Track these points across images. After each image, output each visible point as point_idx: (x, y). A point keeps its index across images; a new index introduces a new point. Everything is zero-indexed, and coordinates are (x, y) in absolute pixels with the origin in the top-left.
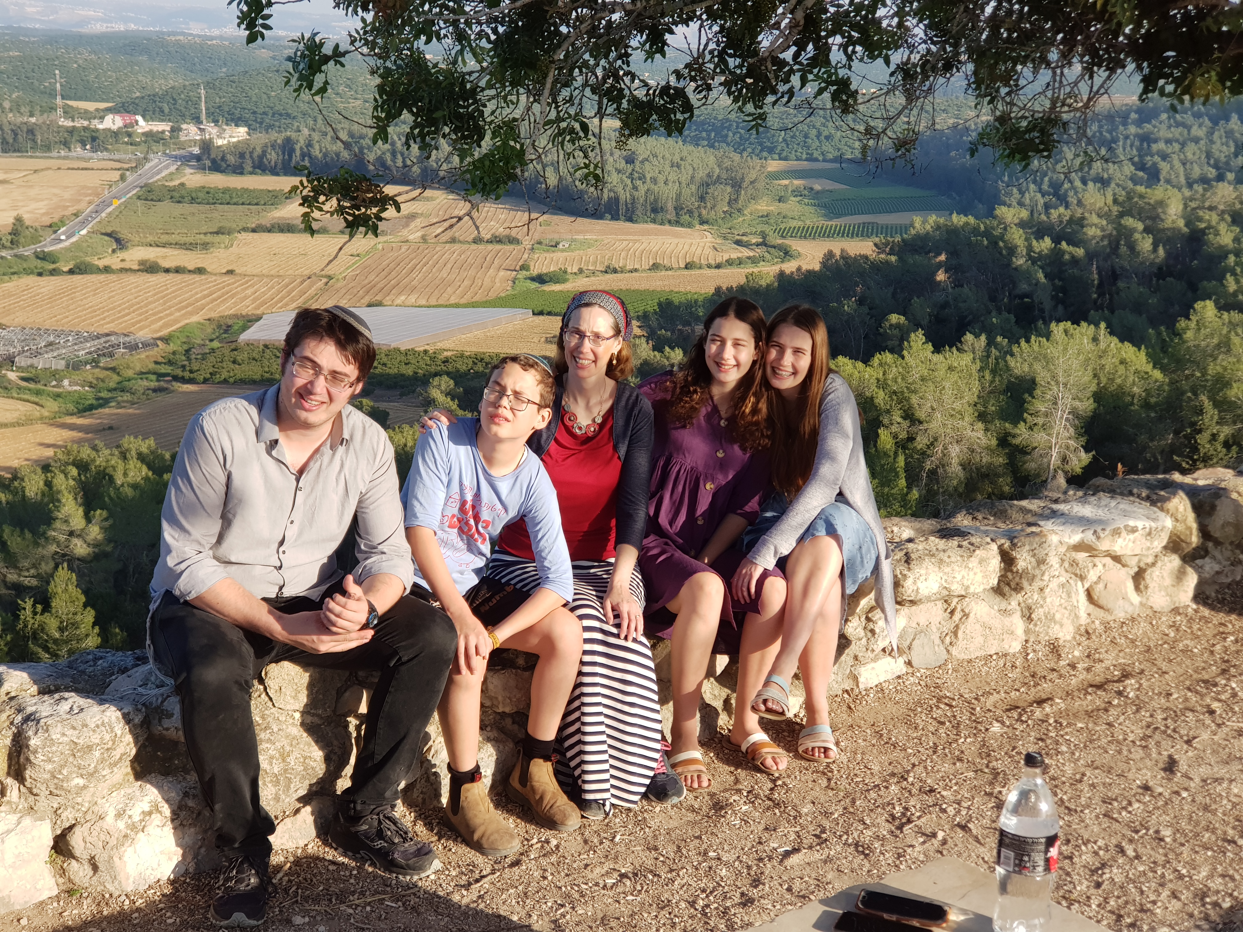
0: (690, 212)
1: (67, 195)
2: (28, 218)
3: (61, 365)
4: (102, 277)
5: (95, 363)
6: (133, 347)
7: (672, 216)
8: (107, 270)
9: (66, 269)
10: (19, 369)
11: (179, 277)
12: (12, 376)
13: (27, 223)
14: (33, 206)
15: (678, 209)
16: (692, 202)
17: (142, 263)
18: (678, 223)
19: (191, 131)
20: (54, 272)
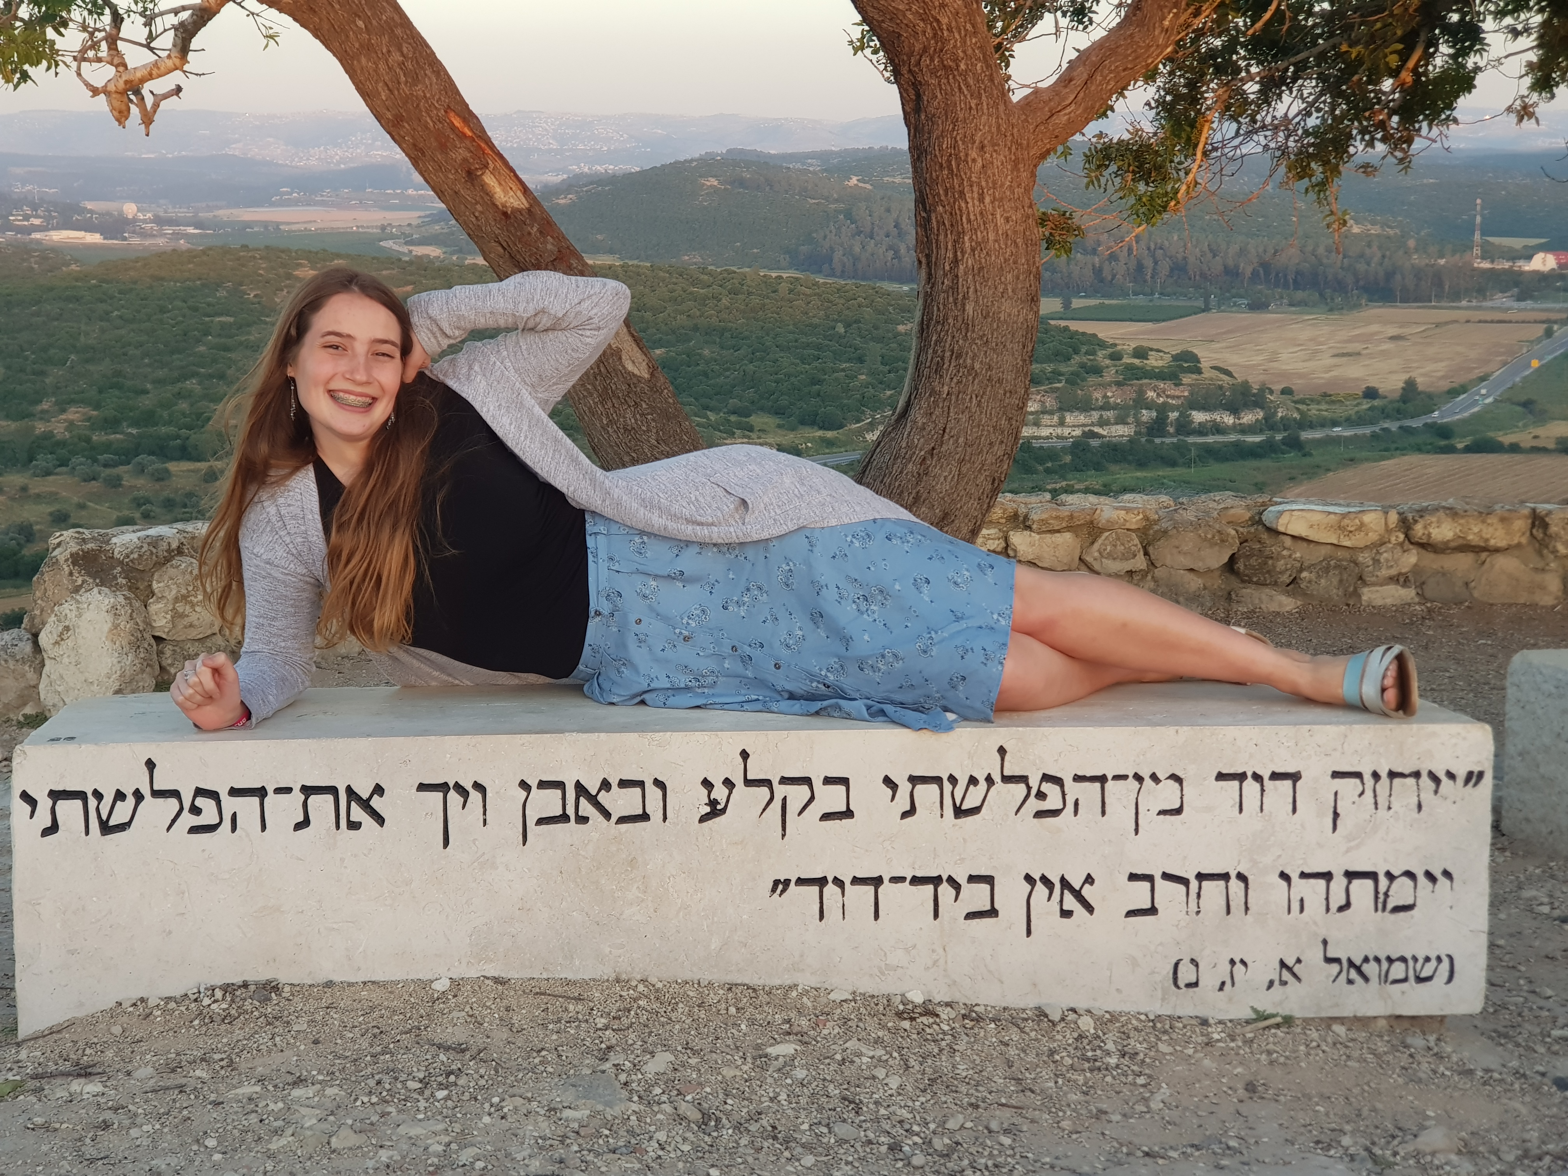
1: (1474, 354)
2: (1422, 382)
4: (1506, 457)
8: (1514, 448)
9: (1460, 446)
13: (1421, 388)
14: (1430, 367)
17: (1561, 441)
20: (1446, 450)
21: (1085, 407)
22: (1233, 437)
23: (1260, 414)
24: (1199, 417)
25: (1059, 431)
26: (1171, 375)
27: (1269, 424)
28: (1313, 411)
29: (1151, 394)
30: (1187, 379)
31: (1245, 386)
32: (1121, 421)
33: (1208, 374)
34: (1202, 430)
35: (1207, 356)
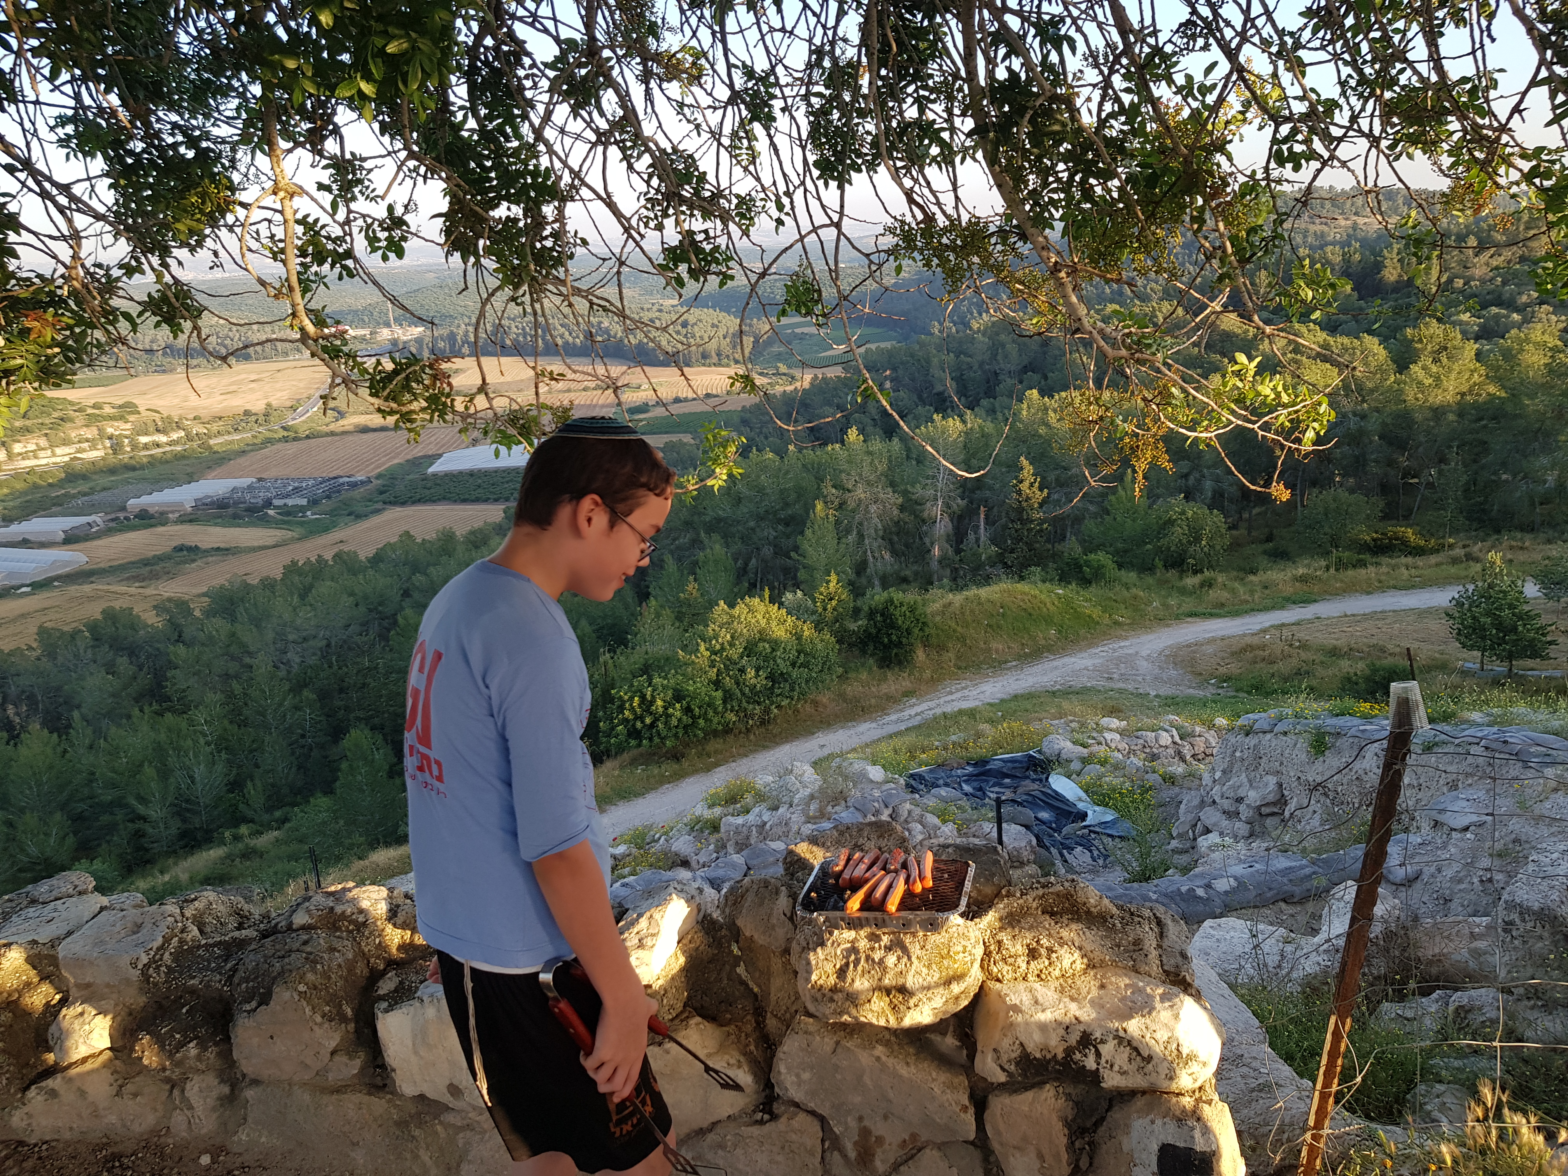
0: (728, 357)
1: (302, 385)
2: (275, 403)
3: (304, 502)
5: (328, 497)
6: (354, 485)
7: (715, 359)
8: (332, 433)
10: (276, 507)
11: (383, 434)
12: (271, 512)
13: (275, 406)
14: (279, 394)
15: (719, 355)
16: (728, 350)
17: (356, 426)
18: (720, 365)
19: (385, 334)
20: (295, 439)
21: (66, 442)
22: (168, 448)
23: (182, 434)
24: (144, 439)
25: (54, 460)
26: (121, 418)
27: (189, 438)
28: (215, 427)
29: (110, 430)
30: (132, 418)
31: (168, 420)
32: (94, 448)
33: (145, 413)
34: (146, 447)
35: (142, 403)
